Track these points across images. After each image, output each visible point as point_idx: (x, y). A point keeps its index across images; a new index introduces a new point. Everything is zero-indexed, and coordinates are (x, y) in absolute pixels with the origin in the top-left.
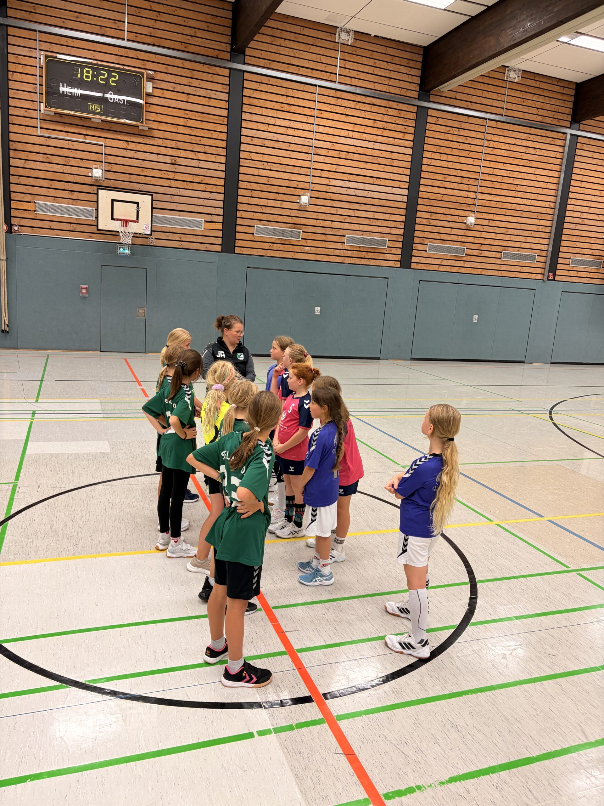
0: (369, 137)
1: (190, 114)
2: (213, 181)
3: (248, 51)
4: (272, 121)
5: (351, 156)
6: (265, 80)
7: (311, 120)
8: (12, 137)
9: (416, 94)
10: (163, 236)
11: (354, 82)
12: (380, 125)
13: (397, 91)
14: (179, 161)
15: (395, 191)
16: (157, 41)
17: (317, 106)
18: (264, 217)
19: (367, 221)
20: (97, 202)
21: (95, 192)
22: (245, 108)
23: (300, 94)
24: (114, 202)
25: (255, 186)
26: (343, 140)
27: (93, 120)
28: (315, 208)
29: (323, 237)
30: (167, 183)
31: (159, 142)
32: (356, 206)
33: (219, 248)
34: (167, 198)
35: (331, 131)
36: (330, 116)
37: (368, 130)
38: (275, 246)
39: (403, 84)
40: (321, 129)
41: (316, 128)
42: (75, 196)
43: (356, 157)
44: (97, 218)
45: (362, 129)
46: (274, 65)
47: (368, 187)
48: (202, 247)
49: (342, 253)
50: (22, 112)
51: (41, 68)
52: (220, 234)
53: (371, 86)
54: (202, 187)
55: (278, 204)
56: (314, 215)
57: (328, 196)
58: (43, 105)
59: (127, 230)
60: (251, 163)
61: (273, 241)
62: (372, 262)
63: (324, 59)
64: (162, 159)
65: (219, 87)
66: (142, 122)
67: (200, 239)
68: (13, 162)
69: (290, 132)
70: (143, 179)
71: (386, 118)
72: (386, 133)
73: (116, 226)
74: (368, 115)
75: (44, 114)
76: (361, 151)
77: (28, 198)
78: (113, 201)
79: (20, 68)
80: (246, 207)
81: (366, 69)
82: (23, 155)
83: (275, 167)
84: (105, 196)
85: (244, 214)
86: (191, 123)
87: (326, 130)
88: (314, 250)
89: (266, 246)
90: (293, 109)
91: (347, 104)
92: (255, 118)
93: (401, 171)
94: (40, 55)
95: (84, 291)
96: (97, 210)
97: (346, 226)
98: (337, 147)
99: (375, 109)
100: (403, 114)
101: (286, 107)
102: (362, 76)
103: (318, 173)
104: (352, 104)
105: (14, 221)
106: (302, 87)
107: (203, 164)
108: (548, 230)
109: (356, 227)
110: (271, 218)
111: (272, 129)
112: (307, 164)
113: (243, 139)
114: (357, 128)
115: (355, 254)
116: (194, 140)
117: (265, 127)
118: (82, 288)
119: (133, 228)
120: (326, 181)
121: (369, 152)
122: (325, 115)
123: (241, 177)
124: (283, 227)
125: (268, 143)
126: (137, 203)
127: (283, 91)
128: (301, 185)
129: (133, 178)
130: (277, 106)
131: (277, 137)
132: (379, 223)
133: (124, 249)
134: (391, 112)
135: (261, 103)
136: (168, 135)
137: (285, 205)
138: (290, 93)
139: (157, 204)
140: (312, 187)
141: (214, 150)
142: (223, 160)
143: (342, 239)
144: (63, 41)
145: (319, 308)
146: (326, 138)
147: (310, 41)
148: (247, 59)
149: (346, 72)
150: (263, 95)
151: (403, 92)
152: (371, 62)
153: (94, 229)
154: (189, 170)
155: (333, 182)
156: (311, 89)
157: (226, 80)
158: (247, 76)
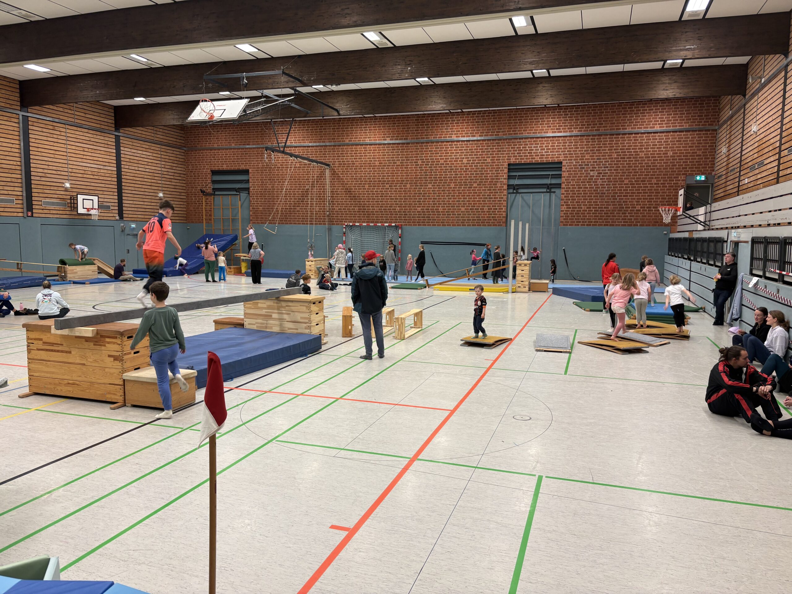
108: (19, 181)
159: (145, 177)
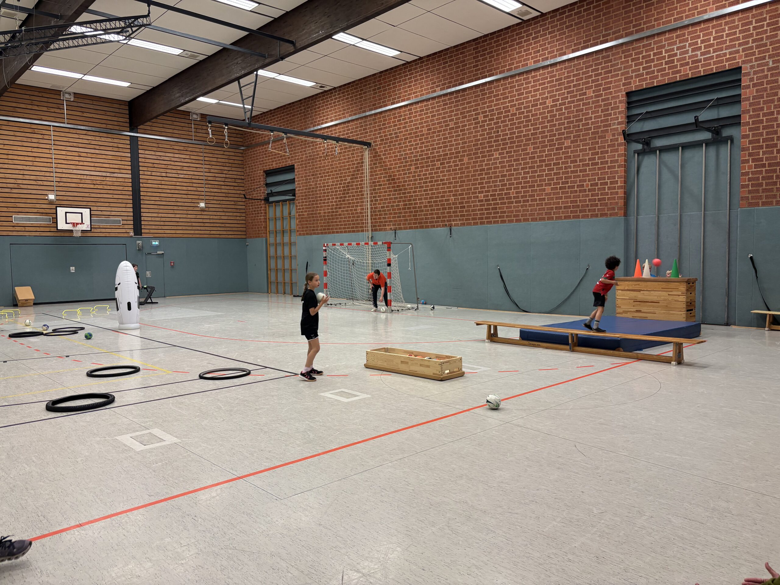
159: (178, 184)
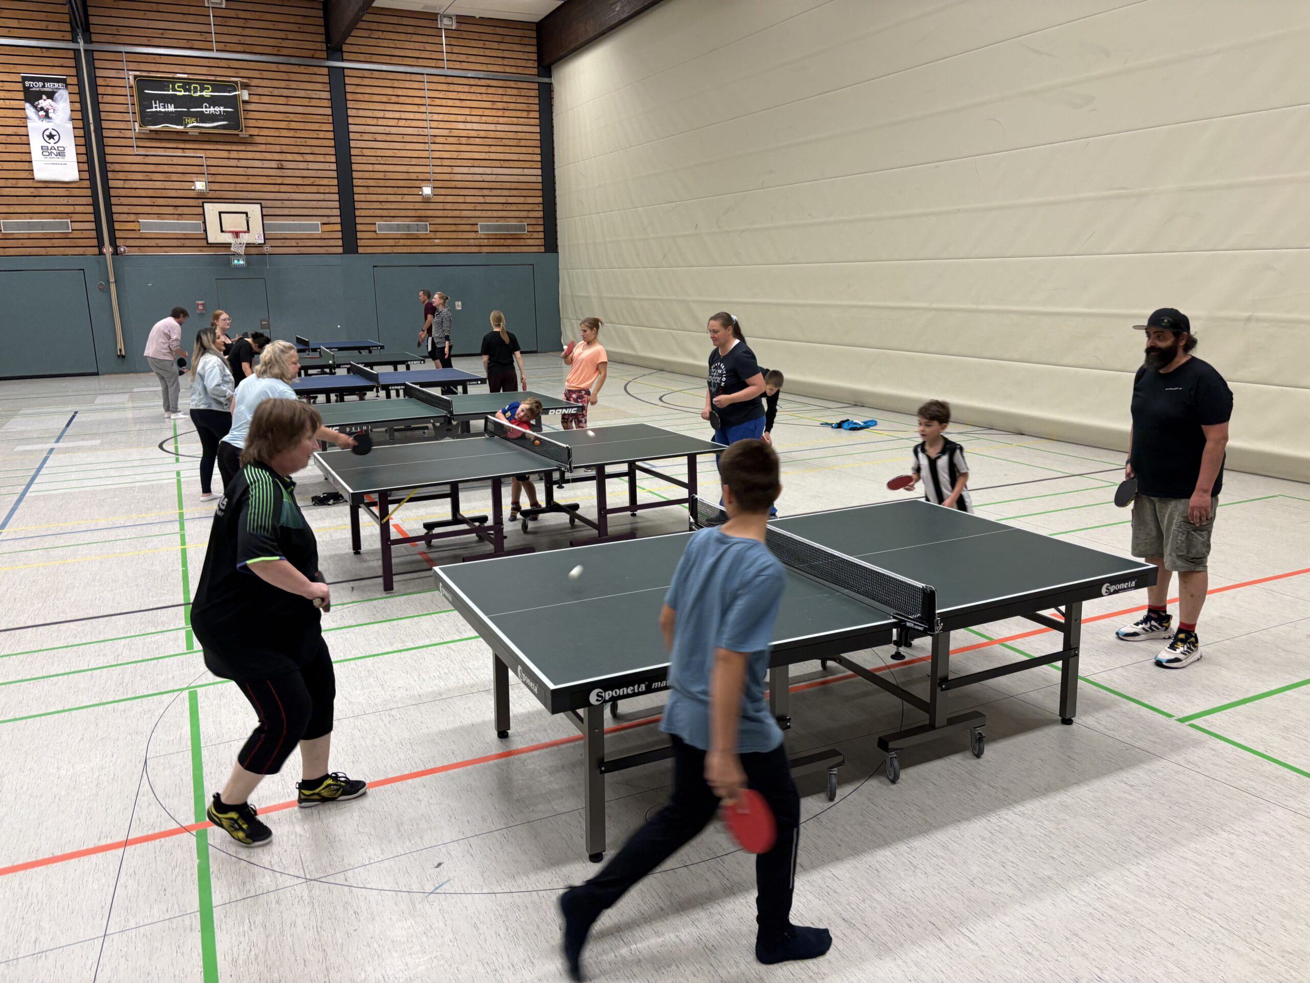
0: (490, 119)
1: (292, 117)
2: (325, 182)
3: (345, 48)
4: (381, 114)
5: (472, 141)
6: (367, 74)
7: (423, 109)
8: (109, 159)
9: (535, 71)
10: (278, 243)
11: (465, 65)
12: (500, 105)
13: (513, 70)
14: (286, 164)
15: (526, 171)
16: (248, 48)
17: (427, 94)
18: (385, 213)
19: (500, 207)
20: (204, 214)
21: (201, 205)
22: (350, 104)
23: (408, 85)
24: (222, 215)
25: (371, 183)
26: (461, 126)
27: (190, 133)
28: (441, 199)
29: (453, 228)
30: (276, 188)
31: (263, 148)
32: (486, 192)
33: (340, 250)
34: (278, 204)
35: (446, 118)
36: (444, 102)
37: (487, 112)
38: (402, 242)
39: (519, 63)
40: (435, 117)
41: (429, 117)
42: (180, 211)
43: (478, 141)
44: (205, 230)
45: (480, 112)
46: (375, 58)
47: (496, 171)
48: (322, 250)
49: (477, 242)
50: (116, 133)
51: (131, 87)
52: (339, 235)
53: (484, 68)
54: (314, 189)
55: (399, 198)
56: (441, 206)
57: (453, 184)
58: (137, 125)
59: (239, 241)
60: (364, 159)
61: (399, 236)
62: (512, 249)
63: (428, 47)
64: (267, 164)
65: (319, 86)
66: (242, 131)
67: (319, 243)
68: (112, 183)
69: (402, 123)
70: (250, 187)
71: (505, 99)
72: (507, 113)
73: (227, 238)
74: (485, 97)
75: (139, 133)
76: (482, 134)
77: (132, 218)
78: (220, 213)
79: (109, 90)
80: (364, 205)
81: (475, 51)
82: (121, 176)
83: (390, 161)
84: (211, 210)
85: (363, 213)
86: (293, 125)
87: (440, 117)
88: (445, 242)
89: (392, 242)
90: (402, 100)
91: (460, 88)
92: (361, 113)
93: (530, 150)
94: (129, 75)
95: (201, 307)
96: (204, 222)
97: (478, 214)
98: (455, 133)
99: (491, 90)
100: (523, 92)
101: (394, 99)
102: (472, 59)
103: (438, 162)
104: (466, 89)
105: (119, 242)
106: (408, 77)
107: (311, 166)
109: (489, 214)
110: (393, 213)
111: (381, 122)
112: (425, 154)
113: (352, 136)
114: (474, 112)
115: (491, 242)
116: (299, 142)
117: (374, 122)
118: (198, 304)
119: (245, 238)
120: (449, 170)
121: (492, 134)
122: (438, 102)
123: (355, 175)
124: (407, 222)
125: (379, 137)
126: (246, 213)
127: (389, 83)
128: (421, 176)
129: (239, 187)
130: (384, 99)
131: (388, 130)
132: (514, 207)
133: (238, 260)
134: (510, 91)
135: (367, 97)
136: (271, 140)
137: (407, 198)
138: (396, 84)
139: (265, 211)
140: (433, 177)
141: (322, 150)
142: (333, 159)
143: (474, 228)
144: (150, 59)
145: (460, 303)
146: (442, 125)
147: (411, 30)
148: (345, 56)
149: (454, 57)
150: (368, 90)
151: (520, 70)
152: (480, 44)
153: (203, 243)
154: (298, 173)
155: (456, 170)
156: (419, 78)
157: (326, 79)
158: (347, 72)
